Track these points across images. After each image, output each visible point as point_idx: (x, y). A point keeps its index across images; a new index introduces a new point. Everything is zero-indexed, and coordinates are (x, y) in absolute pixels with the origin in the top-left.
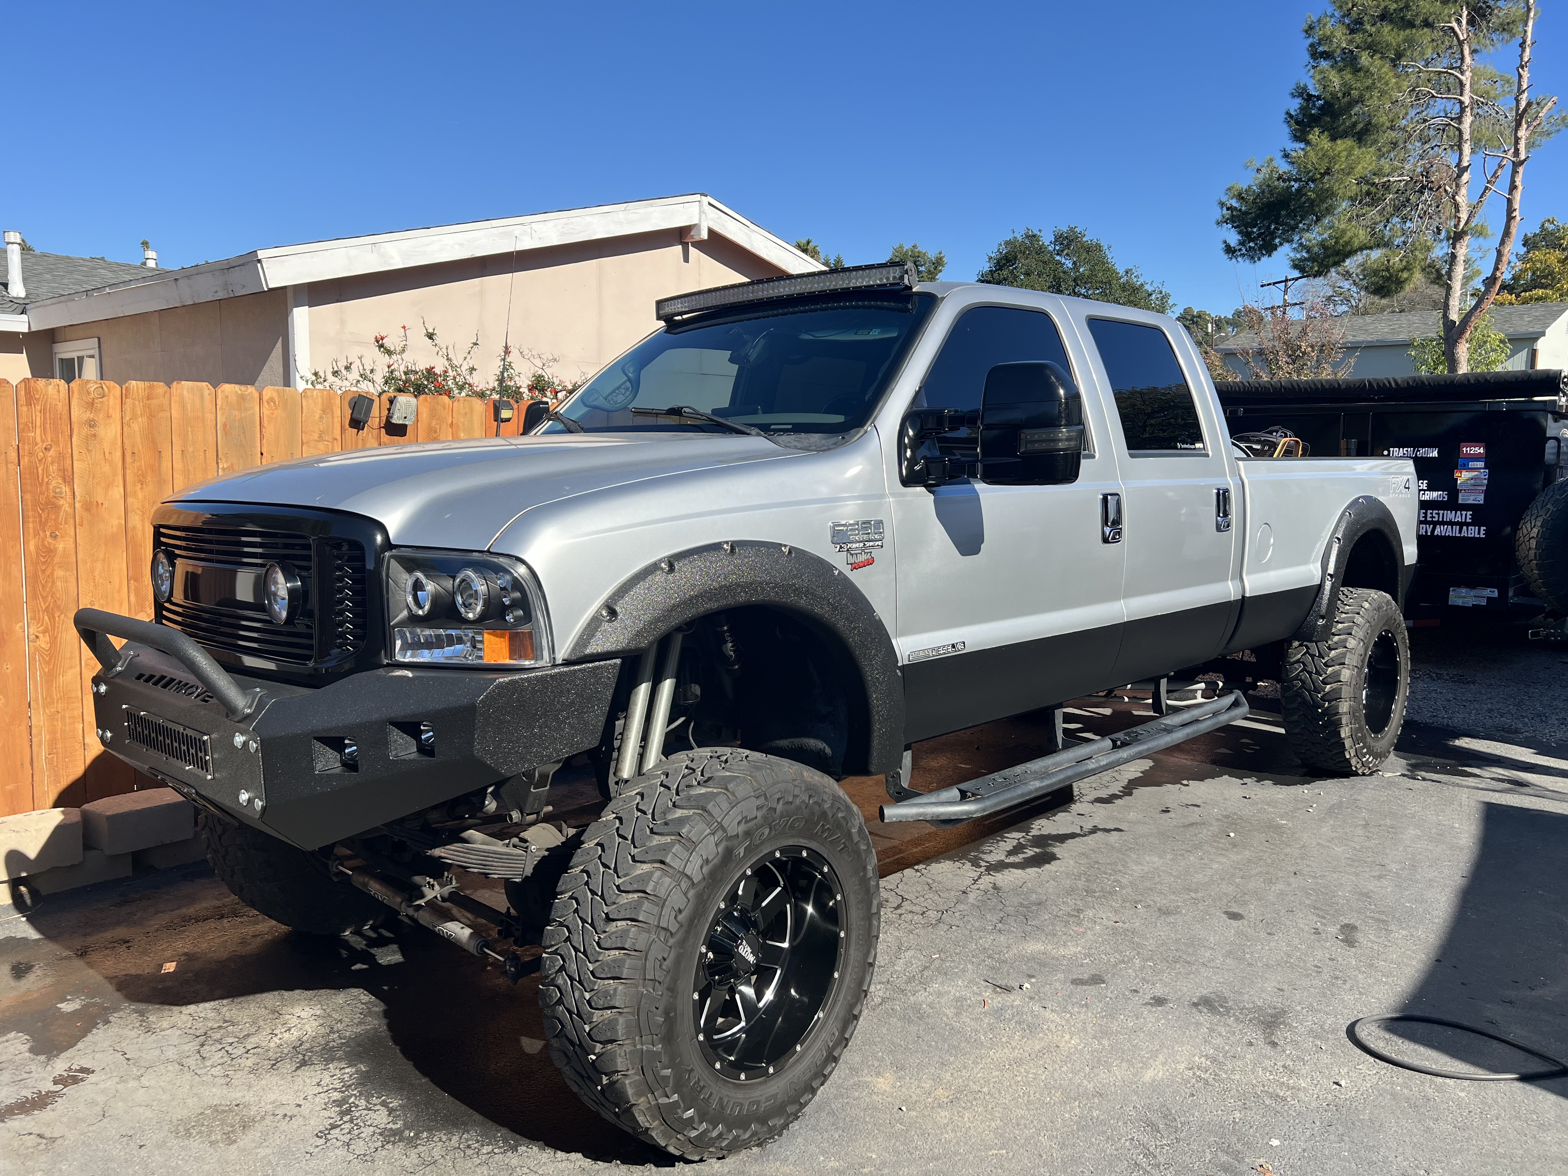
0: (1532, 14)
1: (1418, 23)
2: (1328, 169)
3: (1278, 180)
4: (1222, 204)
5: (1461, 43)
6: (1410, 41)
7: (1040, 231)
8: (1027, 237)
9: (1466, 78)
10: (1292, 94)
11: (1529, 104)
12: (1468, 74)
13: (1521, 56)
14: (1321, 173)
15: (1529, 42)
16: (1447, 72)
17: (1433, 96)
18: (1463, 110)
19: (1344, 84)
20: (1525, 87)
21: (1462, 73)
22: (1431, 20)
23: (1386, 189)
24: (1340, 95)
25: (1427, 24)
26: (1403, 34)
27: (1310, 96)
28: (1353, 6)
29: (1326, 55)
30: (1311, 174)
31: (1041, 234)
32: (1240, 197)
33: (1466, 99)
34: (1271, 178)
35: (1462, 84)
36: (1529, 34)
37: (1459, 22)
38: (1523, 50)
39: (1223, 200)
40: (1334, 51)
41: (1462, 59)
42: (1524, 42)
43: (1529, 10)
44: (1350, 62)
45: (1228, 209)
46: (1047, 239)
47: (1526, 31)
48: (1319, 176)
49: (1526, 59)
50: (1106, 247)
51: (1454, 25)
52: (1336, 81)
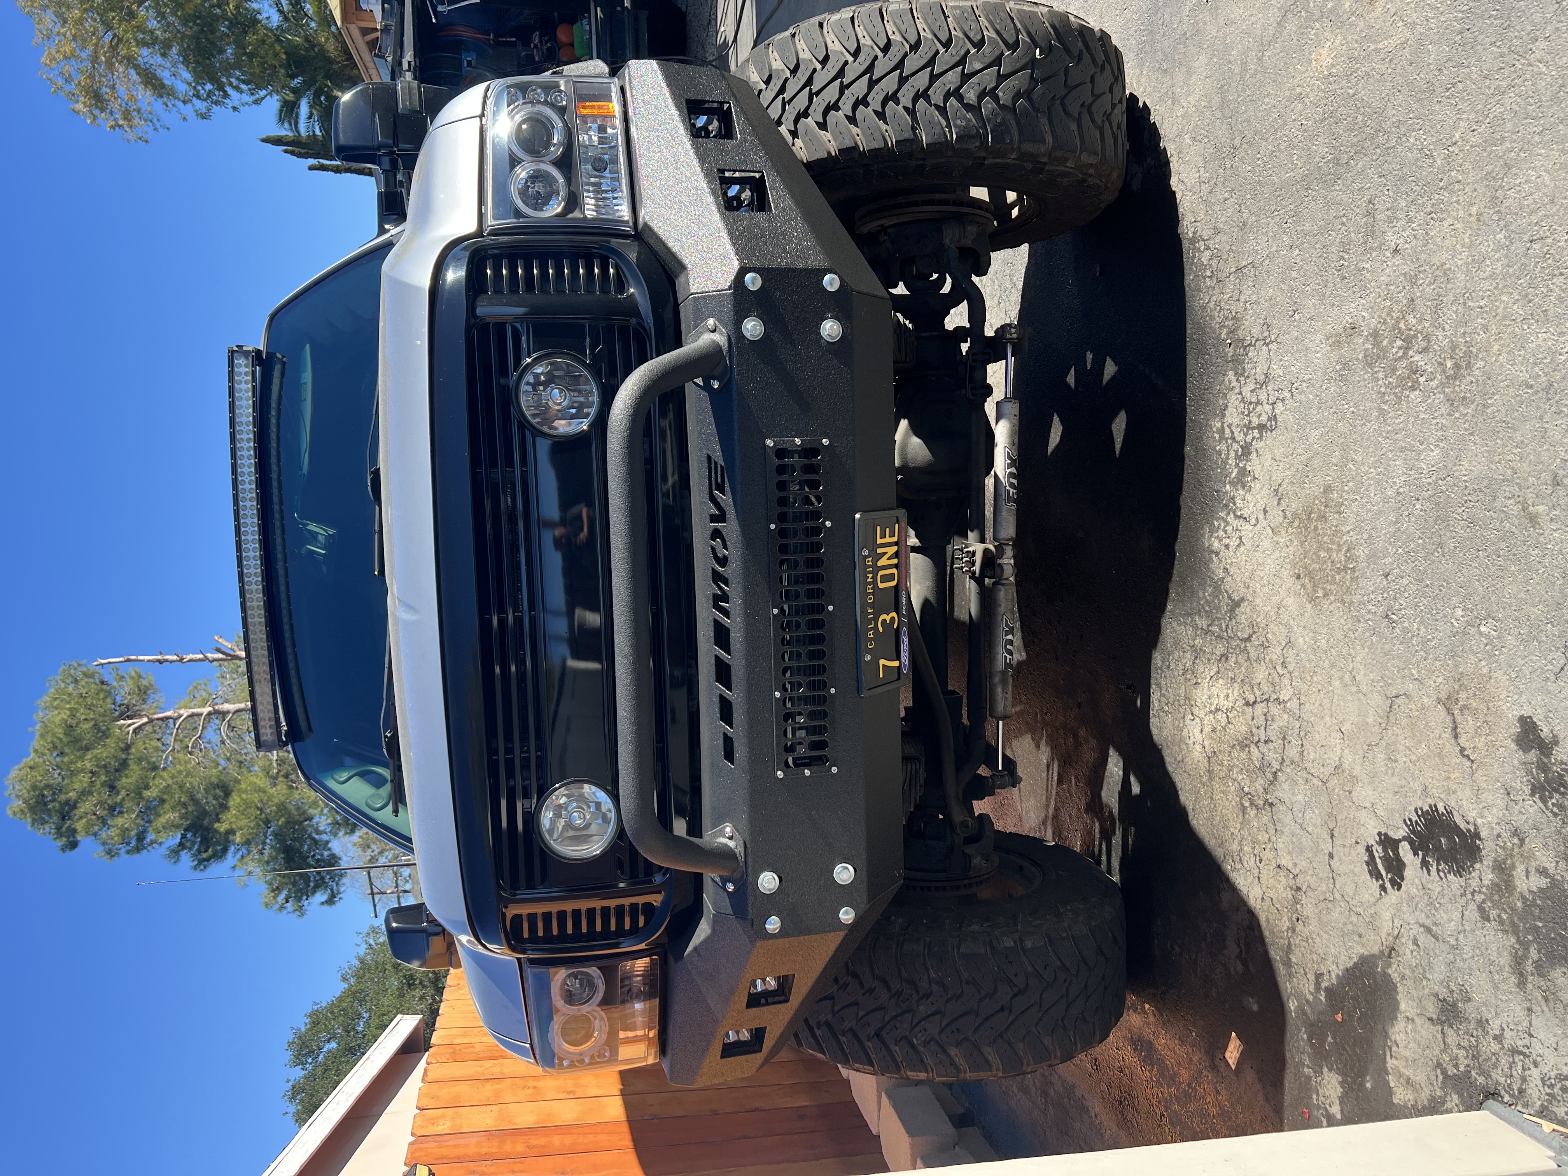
0: (133, 657)
1: (124, 756)
2: (258, 808)
3: (262, 854)
4: (282, 907)
5: (151, 721)
6: (140, 760)
7: (288, 1081)
8: (293, 1097)
9: (185, 713)
10: (175, 862)
11: (218, 650)
12: (182, 712)
13: (171, 662)
14: (261, 814)
15: (159, 657)
16: (177, 729)
17: (200, 737)
18: (217, 712)
19: (173, 808)
20: (201, 656)
21: (180, 716)
22: (123, 746)
23: (284, 763)
24: (183, 811)
25: (127, 748)
26: (133, 766)
27: (181, 844)
28: (95, 814)
29: (141, 837)
30: (261, 823)
31: (293, 1079)
32: (277, 890)
33: (206, 710)
34: (259, 861)
35: (192, 715)
36: (151, 658)
37: (129, 725)
38: (167, 661)
39: (278, 906)
40: (138, 825)
41: (167, 718)
42: (159, 661)
43: (129, 660)
44: (150, 811)
45: (287, 902)
46: (298, 1073)
47: (149, 661)
48: (263, 816)
49: (175, 658)
50: (315, 1008)
51: (131, 728)
52: (170, 816)
